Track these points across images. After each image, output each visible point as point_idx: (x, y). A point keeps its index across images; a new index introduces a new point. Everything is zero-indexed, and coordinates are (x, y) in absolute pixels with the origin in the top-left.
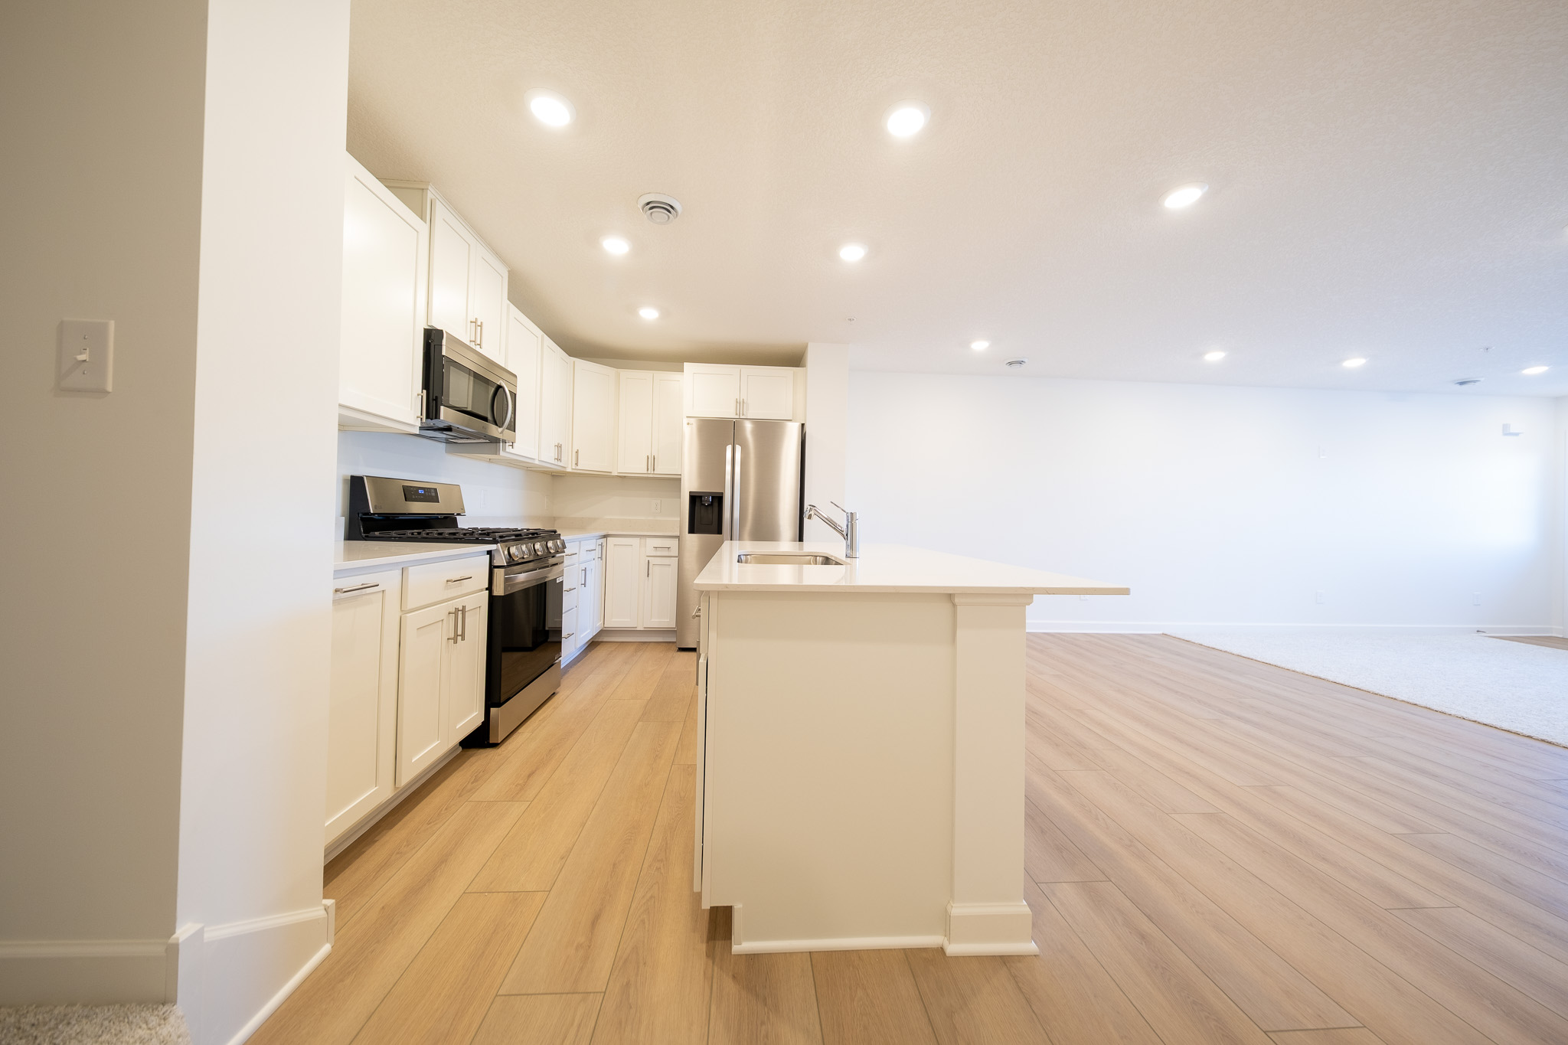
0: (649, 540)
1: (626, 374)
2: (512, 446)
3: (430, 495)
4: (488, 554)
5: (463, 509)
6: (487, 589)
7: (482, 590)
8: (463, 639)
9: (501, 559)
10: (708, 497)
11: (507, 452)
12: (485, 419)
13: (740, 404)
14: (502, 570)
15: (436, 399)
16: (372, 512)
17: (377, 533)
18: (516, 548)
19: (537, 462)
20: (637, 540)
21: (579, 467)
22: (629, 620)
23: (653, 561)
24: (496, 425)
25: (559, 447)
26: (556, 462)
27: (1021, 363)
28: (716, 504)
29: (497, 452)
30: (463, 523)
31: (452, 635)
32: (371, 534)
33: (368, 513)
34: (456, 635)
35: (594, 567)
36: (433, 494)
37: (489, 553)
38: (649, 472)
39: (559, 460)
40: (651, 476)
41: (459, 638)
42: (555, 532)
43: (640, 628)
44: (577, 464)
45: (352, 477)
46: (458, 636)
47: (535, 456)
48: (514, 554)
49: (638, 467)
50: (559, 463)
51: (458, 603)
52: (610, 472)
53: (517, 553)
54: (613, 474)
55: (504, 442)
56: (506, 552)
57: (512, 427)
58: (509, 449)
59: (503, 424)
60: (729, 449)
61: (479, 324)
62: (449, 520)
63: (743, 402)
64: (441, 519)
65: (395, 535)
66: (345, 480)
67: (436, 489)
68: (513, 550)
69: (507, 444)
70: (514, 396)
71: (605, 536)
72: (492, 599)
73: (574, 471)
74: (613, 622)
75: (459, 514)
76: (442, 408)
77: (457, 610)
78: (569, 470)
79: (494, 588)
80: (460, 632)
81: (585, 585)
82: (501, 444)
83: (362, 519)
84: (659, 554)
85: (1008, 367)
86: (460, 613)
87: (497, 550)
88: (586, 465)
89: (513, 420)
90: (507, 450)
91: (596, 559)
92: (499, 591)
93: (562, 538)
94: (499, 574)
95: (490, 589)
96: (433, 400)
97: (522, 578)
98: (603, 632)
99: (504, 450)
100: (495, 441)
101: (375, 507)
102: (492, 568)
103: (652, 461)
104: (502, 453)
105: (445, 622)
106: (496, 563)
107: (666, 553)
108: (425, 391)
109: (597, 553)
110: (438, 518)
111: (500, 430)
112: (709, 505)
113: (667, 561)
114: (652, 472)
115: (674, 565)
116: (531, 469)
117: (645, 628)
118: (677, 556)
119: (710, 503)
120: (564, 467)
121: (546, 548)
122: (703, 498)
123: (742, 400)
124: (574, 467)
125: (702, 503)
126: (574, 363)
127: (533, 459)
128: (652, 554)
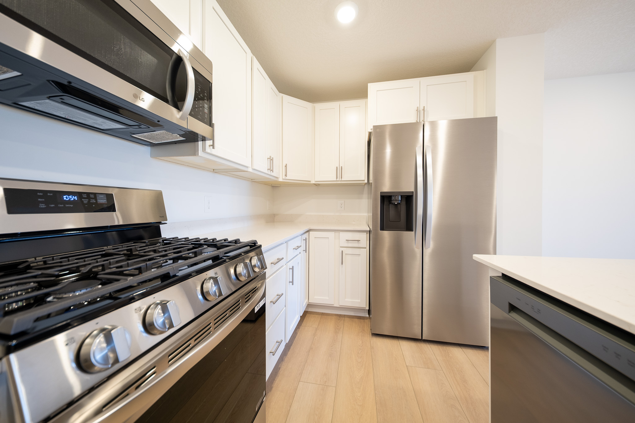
0: (341, 234)
1: (319, 106)
2: (214, 145)
10: (398, 196)
11: (210, 153)
13: (420, 112)
19: (250, 170)
20: (331, 235)
21: (287, 178)
23: (346, 251)
25: (271, 159)
26: (269, 172)
28: (404, 203)
38: (338, 179)
39: (272, 171)
40: (339, 182)
43: (337, 305)
44: (286, 175)
47: (247, 163)
49: (328, 176)
50: (272, 174)
52: (310, 181)
54: (312, 183)
55: (204, 139)
57: (210, 121)
58: (210, 149)
59: (183, 106)
62: (150, 230)
63: (424, 110)
69: (207, 143)
71: (308, 231)
73: (285, 181)
74: (316, 299)
75: (161, 223)
78: (281, 180)
81: (292, 282)
82: (200, 142)
84: (350, 245)
88: (294, 175)
90: (208, 151)
98: (309, 305)
99: (204, 149)
103: (339, 171)
104: (200, 152)
107: (356, 245)
109: (302, 248)
111: (180, 114)
112: (398, 204)
113: (357, 251)
114: (340, 180)
115: (364, 254)
116: (253, 180)
117: (340, 305)
118: (365, 248)
119: (400, 202)
120: (277, 178)
121: (250, 268)
122: (393, 198)
123: (422, 108)
124: (284, 178)
125: (393, 202)
126: (282, 97)
127: (247, 167)
128: (346, 245)
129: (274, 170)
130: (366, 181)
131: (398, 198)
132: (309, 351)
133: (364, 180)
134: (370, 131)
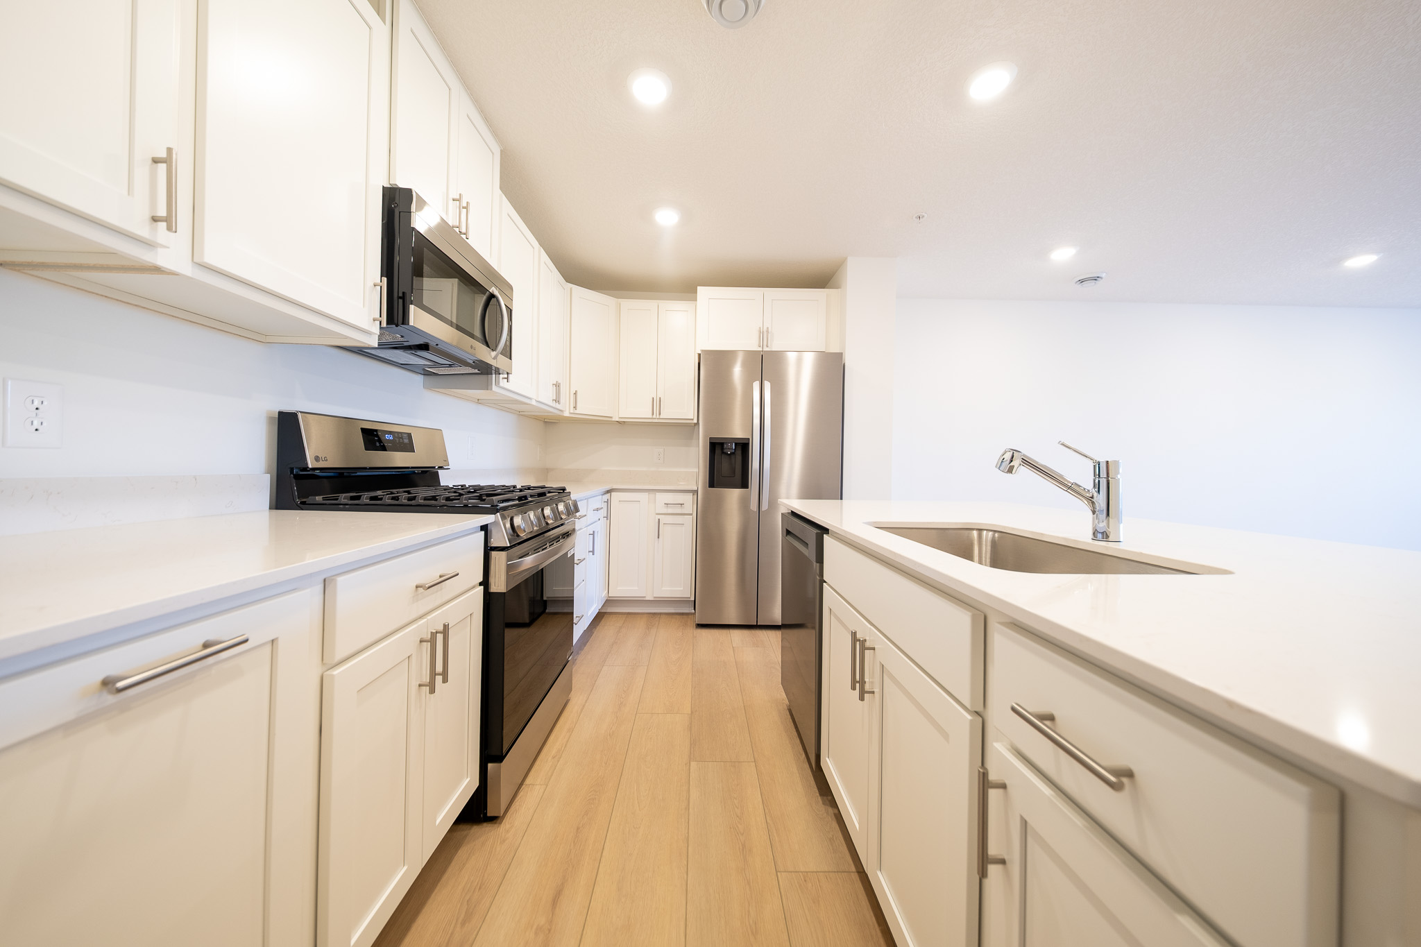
0: (658, 495)
1: (628, 305)
2: (507, 378)
3: (404, 442)
4: (481, 530)
5: (446, 461)
6: (481, 584)
7: (474, 587)
8: (445, 680)
9: (501, 538)
10: (731, 443)
11: (502, 387)
12: (472, 336)
13: (763, 335)
14: (504, 554)
15: (403, 297)
16: (310, 466)
17: (319, 499)
18: (523, 519)
19: (534, 403)
20: (644, 496)
21: (577, 411)
22: (637, 588)
23: (664, 519)
24: (488, 346)
25: (557, 385)
26: (554, 404)
27: (1096, 279)
28: (739, 452)
29: (487, 386)
30: (447, 479)
31: (426, 679)
32: (310, 500)
33: (306, 469)
34: (433, 674)
35: (600, 527)
36: (406, 441)
37: (484, 528)
38: (654, 416)
39: (557, 401)
40: (656, 421)
41: (439, 679)
42: (564, 489)
43: (649, 598)
44: (575, 408)
45: (281, 413)
46: (437, 675)
47: (531, 393)
48: (519, 526)
49: (639, 410)
50: (557, 406)
51: (434, 622)
52: (612, 417)
53: (523, 526)
54: (614, 419)
55: (498, 372)
56: (508, 525)
57: (508, 353)
58: (503, 383)
59: (496, 346)
60: (756, 385)
61: (465, 205)
62: (428, 475)
63: (768, 331)
64: (418, 473)
65: (346, 501)
66: (270, 419)
67: (409, 435)
68: (518, 521)
69: (501, 376)
70: (510, 311)
71: (609, 492)
72: (489, 598)
73: (573, 416)
74: (619, 591)
75: (441, 468)
76: (412, 307)
77: (434, 635)
78: (566, 414)
79: (492, 580)
80: (439, 668)
81: (593, 552)
82: (494, 376)
83: (297, 477)
84: (670, 511)
85: (1079, 286)
86: (439, 640)
87: (496, 523)
88: (587, 408)
89: (508, 343)
90: (501, 384)
91: (602, 519)
92: (499, 585)
93: (573, 497)
94: (499, 559)
95: (485, 583)
96: (399, 298)
97: (529, 562)
98: (609, 602)
99: (497, 383)
100: (485, 370)
101: (317, 459)
102: (488, 550)
103: (657, 403)
104: (494, 388)
105: (414, 659)
106: (494, 542)
107: (678, 510)
108: (385, 279)
109: (603, 513)
110: (414, 472)
111: (493, 354)
112: (732, 453)
113: (679, 519)
114: (658, 417)
115: (689, 524)
116: (522, 413)
117: (655, 597)
118: (691, 514)
119: (733, 451)
120: (562, 411)
121: (556, 513)
122: (725, 446)
123: (765, 329)
124: (572, 412)
125: (725, 451)
126: (571, 289)
127: (530, 399)
128: (665, 511)
129: (561, 401)
130: (695, 421)
131: (732, 445)
132: (613, 645)
133: (693, 419)
134: (700, 352)
